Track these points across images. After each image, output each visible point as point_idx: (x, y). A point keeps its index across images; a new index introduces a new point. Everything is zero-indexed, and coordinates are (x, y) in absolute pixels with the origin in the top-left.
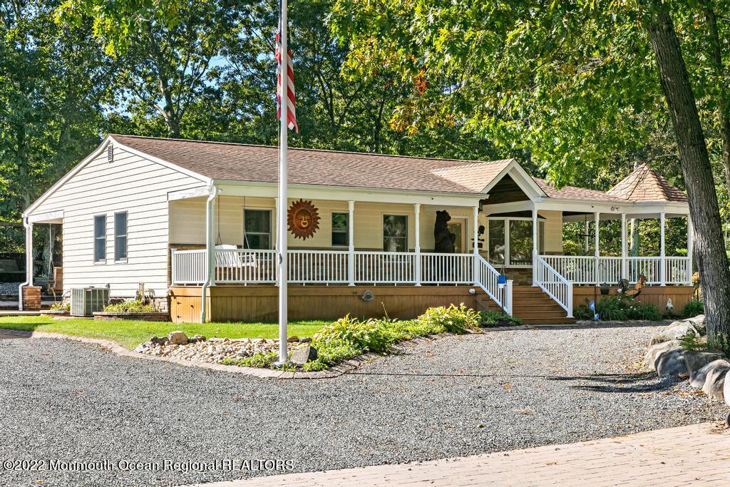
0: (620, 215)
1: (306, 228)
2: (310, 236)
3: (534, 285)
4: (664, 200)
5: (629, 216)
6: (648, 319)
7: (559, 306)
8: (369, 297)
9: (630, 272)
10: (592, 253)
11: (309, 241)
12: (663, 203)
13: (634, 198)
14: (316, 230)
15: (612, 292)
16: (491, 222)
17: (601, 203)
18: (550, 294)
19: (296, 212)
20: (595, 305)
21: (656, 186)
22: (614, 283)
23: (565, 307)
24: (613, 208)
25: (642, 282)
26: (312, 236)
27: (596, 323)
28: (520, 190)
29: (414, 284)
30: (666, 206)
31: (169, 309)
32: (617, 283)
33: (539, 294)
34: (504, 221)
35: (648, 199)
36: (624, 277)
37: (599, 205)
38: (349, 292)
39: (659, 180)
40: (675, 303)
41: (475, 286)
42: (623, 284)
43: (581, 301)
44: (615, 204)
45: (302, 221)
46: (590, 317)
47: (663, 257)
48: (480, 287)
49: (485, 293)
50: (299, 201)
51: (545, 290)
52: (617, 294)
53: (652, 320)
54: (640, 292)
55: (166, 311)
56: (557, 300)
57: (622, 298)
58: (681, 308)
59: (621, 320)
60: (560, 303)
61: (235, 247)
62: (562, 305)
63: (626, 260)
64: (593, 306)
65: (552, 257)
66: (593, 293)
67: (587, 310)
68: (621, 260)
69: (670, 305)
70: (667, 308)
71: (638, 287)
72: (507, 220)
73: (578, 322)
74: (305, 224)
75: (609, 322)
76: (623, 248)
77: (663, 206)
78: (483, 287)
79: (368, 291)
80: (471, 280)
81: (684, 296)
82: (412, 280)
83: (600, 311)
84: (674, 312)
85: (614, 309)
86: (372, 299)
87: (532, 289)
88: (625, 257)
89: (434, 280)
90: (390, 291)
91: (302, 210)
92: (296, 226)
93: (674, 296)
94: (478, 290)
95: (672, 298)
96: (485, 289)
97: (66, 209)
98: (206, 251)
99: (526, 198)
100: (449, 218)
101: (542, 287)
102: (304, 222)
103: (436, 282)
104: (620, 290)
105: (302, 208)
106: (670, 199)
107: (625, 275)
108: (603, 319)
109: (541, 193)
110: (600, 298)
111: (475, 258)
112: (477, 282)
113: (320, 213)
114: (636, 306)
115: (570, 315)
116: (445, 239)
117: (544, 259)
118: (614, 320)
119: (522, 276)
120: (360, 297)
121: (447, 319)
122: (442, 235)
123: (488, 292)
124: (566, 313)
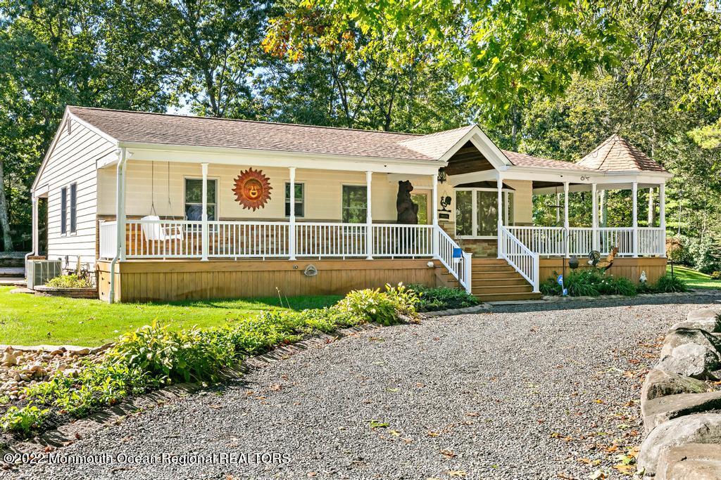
0: (590, 185)
1: (255, 198)
2: (260, 207)
3: (499, 257)
4: (637, 169)
5: (599, 187)
6: (621, 294)
7: (524, 280)
8: (312, 272)
9: (601, 243)
10: (562, 224)
11: (260, 212)
12: (636, 172)
13: (605, 167)
14: (268, 200)
15: (581, 264)
16: (458, 193)
17: (571, 173)
18: (515, 267)
19: (246, 181)
20: (563, 279)
21: (628, 155)
22: (584, 254)
23: (531, 281)
24: (583, 178)
25: (614, 254)
26: (263, 207)
27: (565, 299)
28: (485, 158)
29: (366, 257)
30: (639, 175)
31: (98, 284)
32: (587, 254)
33: (505, 266)
34: (471, 192)
35: (619, 168)
36: (594, 249)
37: (568, 174)
38: (288, 267)
39: (631, 150)
40: (649, 276)
41: (434, 258)
42: (593, 255)
43: (549, 273)
44: (586, 173)
45: (251, 191)
46: (557, 292)
47: (635, 228)
48: (439, 260)
49: (444, 267)
50: (248, 170)
51: (511, 263)
52: (587, 266)
53: (625, 295)
54: (611, 264)
55: (95, 287)
56: (523, 274)
57: (594, 271)
58: (656, 280)
59: (592, 295)
60: (526, 277)
61: (157, 218)
62: (528, 279)
63: (597, 231)
64: (561, 280)
65: (522, 228)
66: (562, 265)
67: (556, 284)
68: (592, 231)
69: (643, 278)
70: (640, 281)
71: (610, 259)
72: (475, 190)
73: (545, 297)
74: (254, 194)
75: (578, 298)
76: (594, 219)
77: (636, 176)
78: (442, 260)
79: (311, 265)
80: (429, 253)
81: (657, 268)
82: (363, 253)
83: (569, 286)
84: (649, 285)
85: (584, 283)
86: (316, 274)
87: (496, 262)
88: (595, 228)
89: (389, 253)
90: (337, 266)
91: (251, 180)
92: (244, 196)
93: (648, 268)
94: (437, 263)
95: (645, 271)
96: (444, 262)
97: (50, 183)
98: (116, 222)
99: (490, 167)
100: (412, 188)
101: (508, 259)
102: (253, 191)
103: (391, 255)
104: (591, 262)
105: (251, 178)
106: (642, 168)
107: (596, 247)
108: (572, 295)
109: (506, 161)
110: (569, 271)
111: (434, 230)
112: (436, 254)
113: (272, 183)
114: (608, 279)
115: (536, 290)
116: (407, 209)
117: (510, 230)
118: (584, 295)
119: (491, 247)
120: (302, 272)
121: (371, 306)
122: (404, 206)
123: (446, 265)
124: (532, 287)
